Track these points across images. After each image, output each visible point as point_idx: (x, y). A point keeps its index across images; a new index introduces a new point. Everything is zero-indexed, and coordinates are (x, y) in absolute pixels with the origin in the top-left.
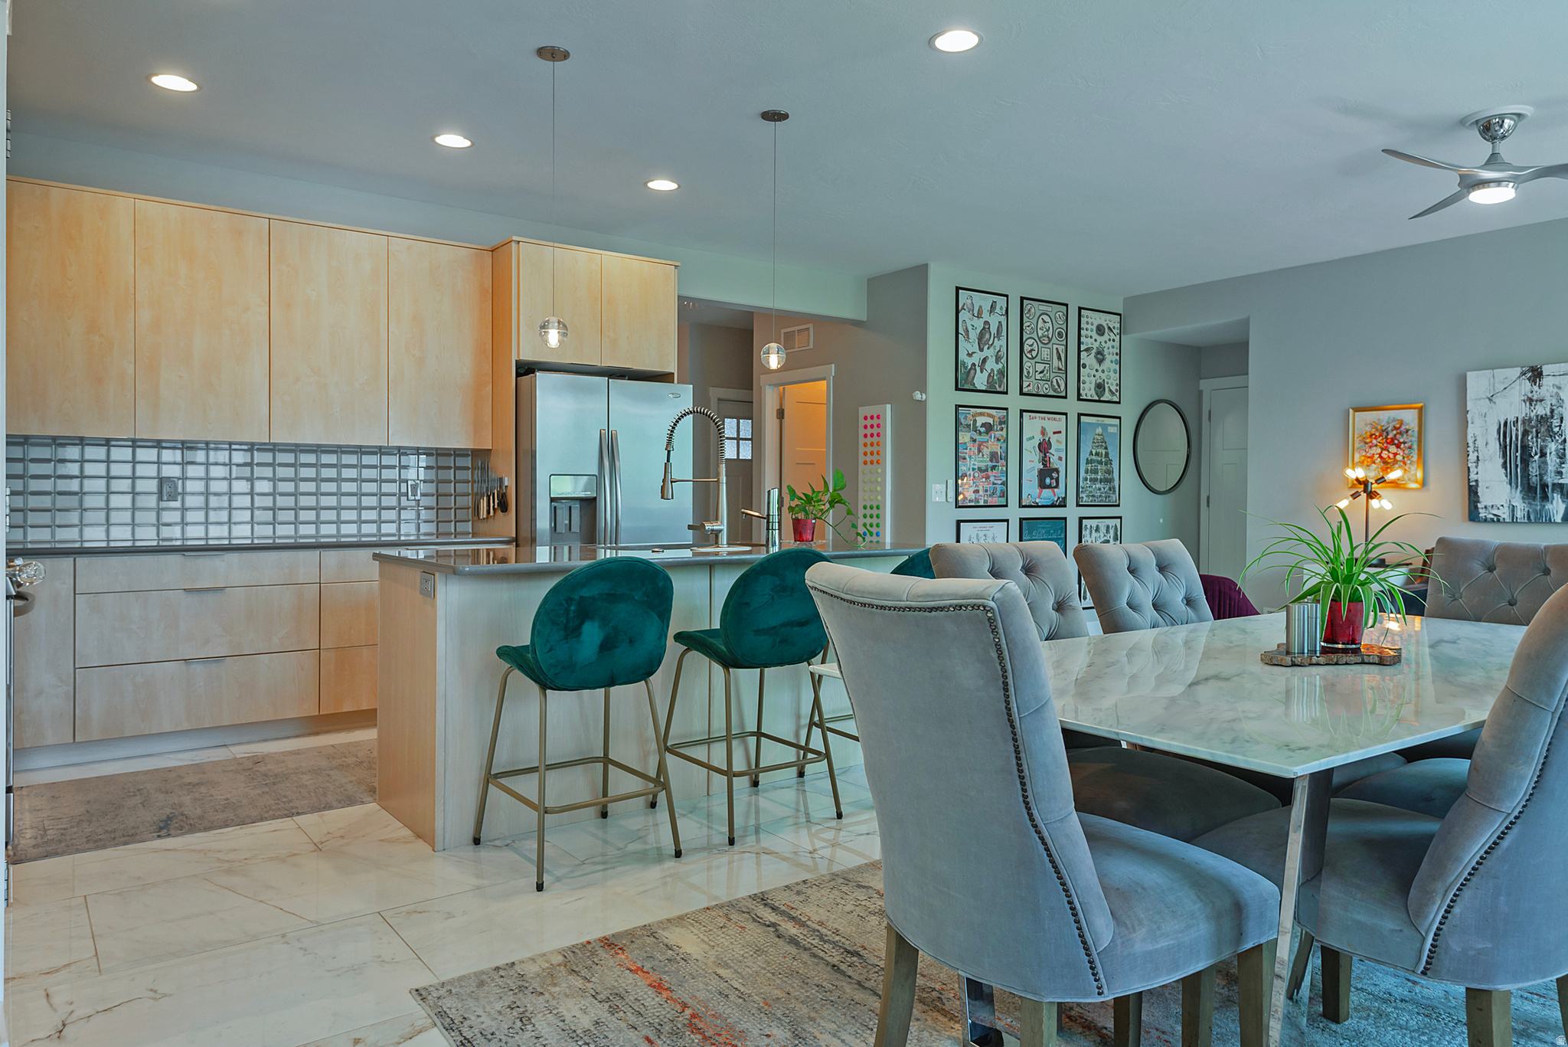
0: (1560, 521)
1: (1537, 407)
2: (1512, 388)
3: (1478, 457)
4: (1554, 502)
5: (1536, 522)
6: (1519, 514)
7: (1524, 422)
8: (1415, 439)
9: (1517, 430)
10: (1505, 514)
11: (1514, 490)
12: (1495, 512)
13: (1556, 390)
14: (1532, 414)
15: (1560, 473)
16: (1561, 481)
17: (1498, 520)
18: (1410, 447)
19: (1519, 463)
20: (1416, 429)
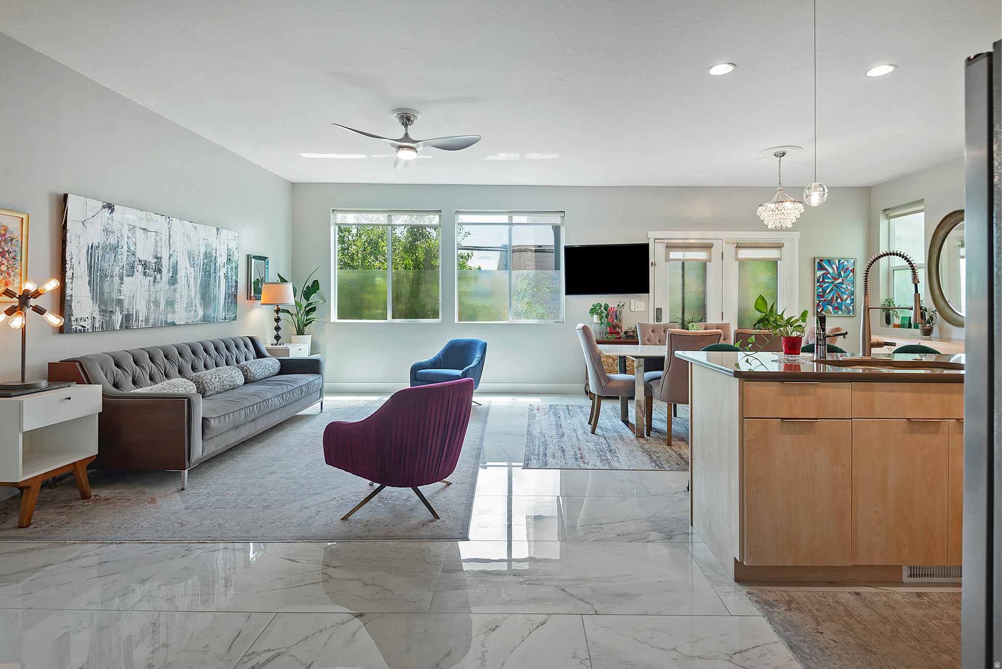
0: (119, 329)
1: (110, 237)
2: (97, 217)
3: (73, 274)
4: (117, 313)
5: (106, 331)
6: (97, 325)
7: (102, 248)
8: (18, 249)
9: (98, 253)
10: (88, 325)
11: (95, 304)
12: (83, 323)
13: (120, 226)
14: (108, 242)
15: (120, 291)
16: (121, 298)
17: (84, 331)
18: (14, 258)
19: (98, 282)
20: (20, 239)
